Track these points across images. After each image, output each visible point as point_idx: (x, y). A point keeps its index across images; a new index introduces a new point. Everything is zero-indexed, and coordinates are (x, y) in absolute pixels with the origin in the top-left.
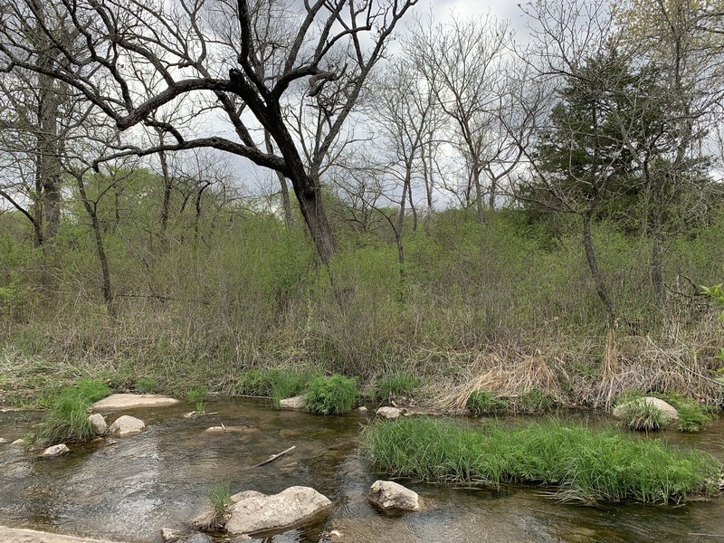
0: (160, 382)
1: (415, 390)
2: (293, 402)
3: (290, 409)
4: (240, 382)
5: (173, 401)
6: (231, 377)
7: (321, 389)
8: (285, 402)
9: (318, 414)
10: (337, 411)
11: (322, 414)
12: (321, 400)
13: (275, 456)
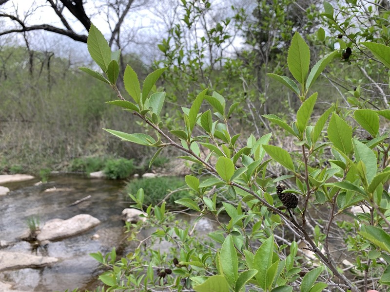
0: (25, 168)
1: (166, 164)
2: (98, 174)
3: (96, 178)
4: (71, 165)
5: (30, 177)
6: (66, 163)
7: (112, 166)
8: (93, 174)
9: (111, 179)
10: (121, 177)
11: (113, 180)
12: (112, 172)
13: (78, 201)
